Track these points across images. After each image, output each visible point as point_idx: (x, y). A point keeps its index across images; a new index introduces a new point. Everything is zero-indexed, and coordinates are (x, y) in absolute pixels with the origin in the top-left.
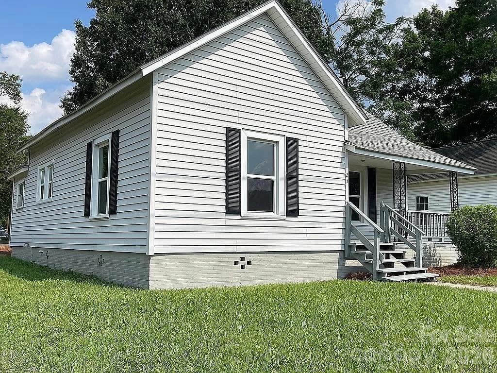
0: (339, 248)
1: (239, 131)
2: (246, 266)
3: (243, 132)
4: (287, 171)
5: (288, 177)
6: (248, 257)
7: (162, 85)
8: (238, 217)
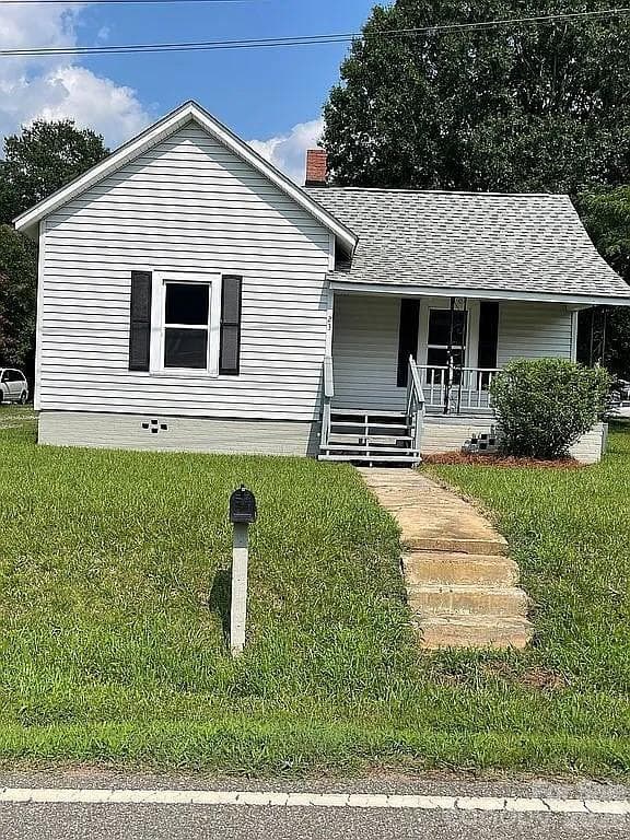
0: (310, 417)
1: (149, 274)
2: (160, 429)
3: (154, 275)
4: (222, 318)
5: (223, 326)
6: (161, 421)
7: (50, 234)
8: (146, 374)
